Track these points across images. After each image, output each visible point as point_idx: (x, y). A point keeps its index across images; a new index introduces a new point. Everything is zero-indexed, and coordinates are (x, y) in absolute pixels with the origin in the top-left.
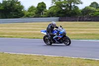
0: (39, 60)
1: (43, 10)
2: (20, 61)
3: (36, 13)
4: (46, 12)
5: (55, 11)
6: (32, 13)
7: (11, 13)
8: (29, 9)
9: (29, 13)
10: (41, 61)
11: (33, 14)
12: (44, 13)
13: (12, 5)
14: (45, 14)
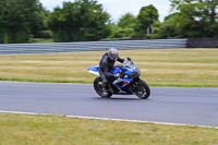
0: (142, 132)
1: (152, 22)
2: (100, 135)
3: (136, 30)
4: (158, 26)
5: (178, 25)
6: (126, 29)
7: (82, 29)
8: (122, 20)
9: (120, 29)
10: (148, 134)
11: (131, 32)
12: (153, 29)
13: (83, 11)
14: (156, 32)
